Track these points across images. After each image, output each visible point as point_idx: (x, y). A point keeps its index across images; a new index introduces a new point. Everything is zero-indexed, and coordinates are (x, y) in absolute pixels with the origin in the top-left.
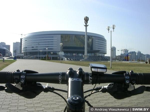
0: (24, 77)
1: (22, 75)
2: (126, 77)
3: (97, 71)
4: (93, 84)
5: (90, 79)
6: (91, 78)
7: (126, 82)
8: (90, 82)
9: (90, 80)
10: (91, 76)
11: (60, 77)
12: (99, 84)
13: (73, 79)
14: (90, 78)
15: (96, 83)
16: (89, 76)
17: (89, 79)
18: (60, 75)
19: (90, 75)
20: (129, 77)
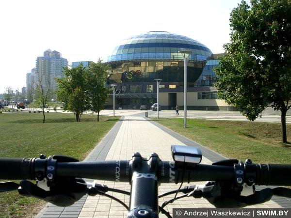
0: (54, 168)
1: (49, 165)
2: (237, 172)
3: (183, 161)
4: (176, 183)
5: (172, 174)
6: (174, 173)
7: (237, 181)
8: (170, 180)
9: (171, 176)
10: (173, 169)
11: (118, 169)
12: (189, 183)
13: (140, 175)
14: (171, 172)
15: (182, 182)
16: (170, 169)
17: (170, 174)
18: (118, 166)
19: (171, 166)
20: (242, 172)
